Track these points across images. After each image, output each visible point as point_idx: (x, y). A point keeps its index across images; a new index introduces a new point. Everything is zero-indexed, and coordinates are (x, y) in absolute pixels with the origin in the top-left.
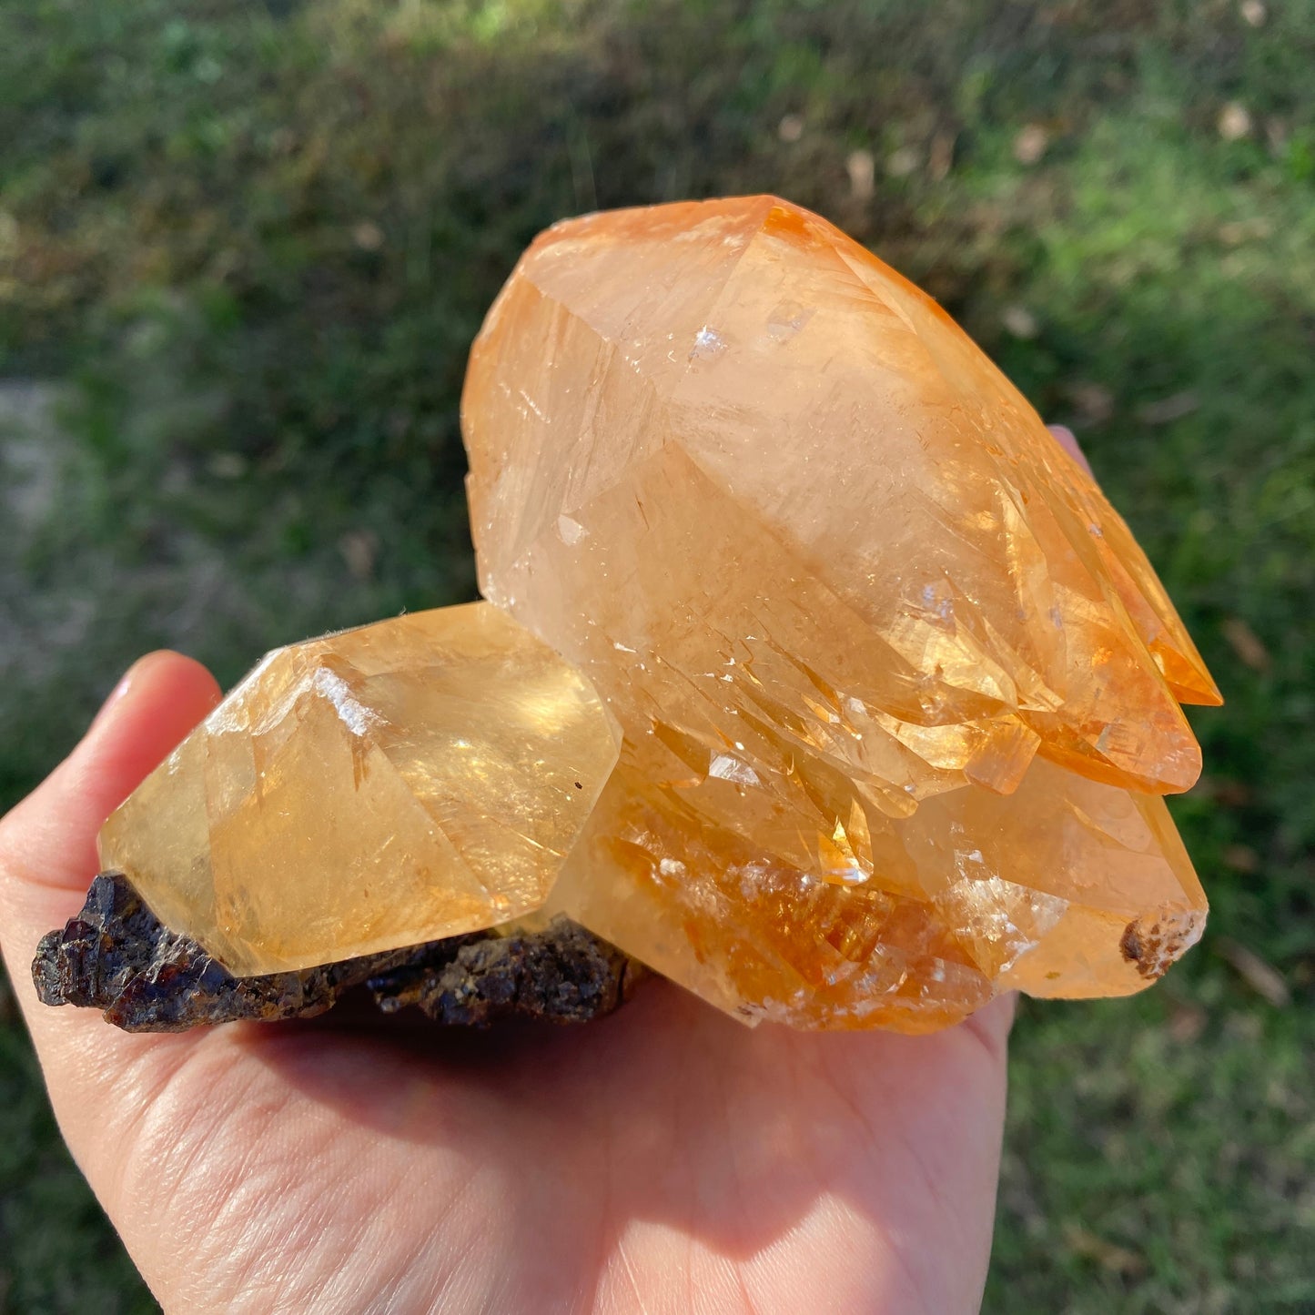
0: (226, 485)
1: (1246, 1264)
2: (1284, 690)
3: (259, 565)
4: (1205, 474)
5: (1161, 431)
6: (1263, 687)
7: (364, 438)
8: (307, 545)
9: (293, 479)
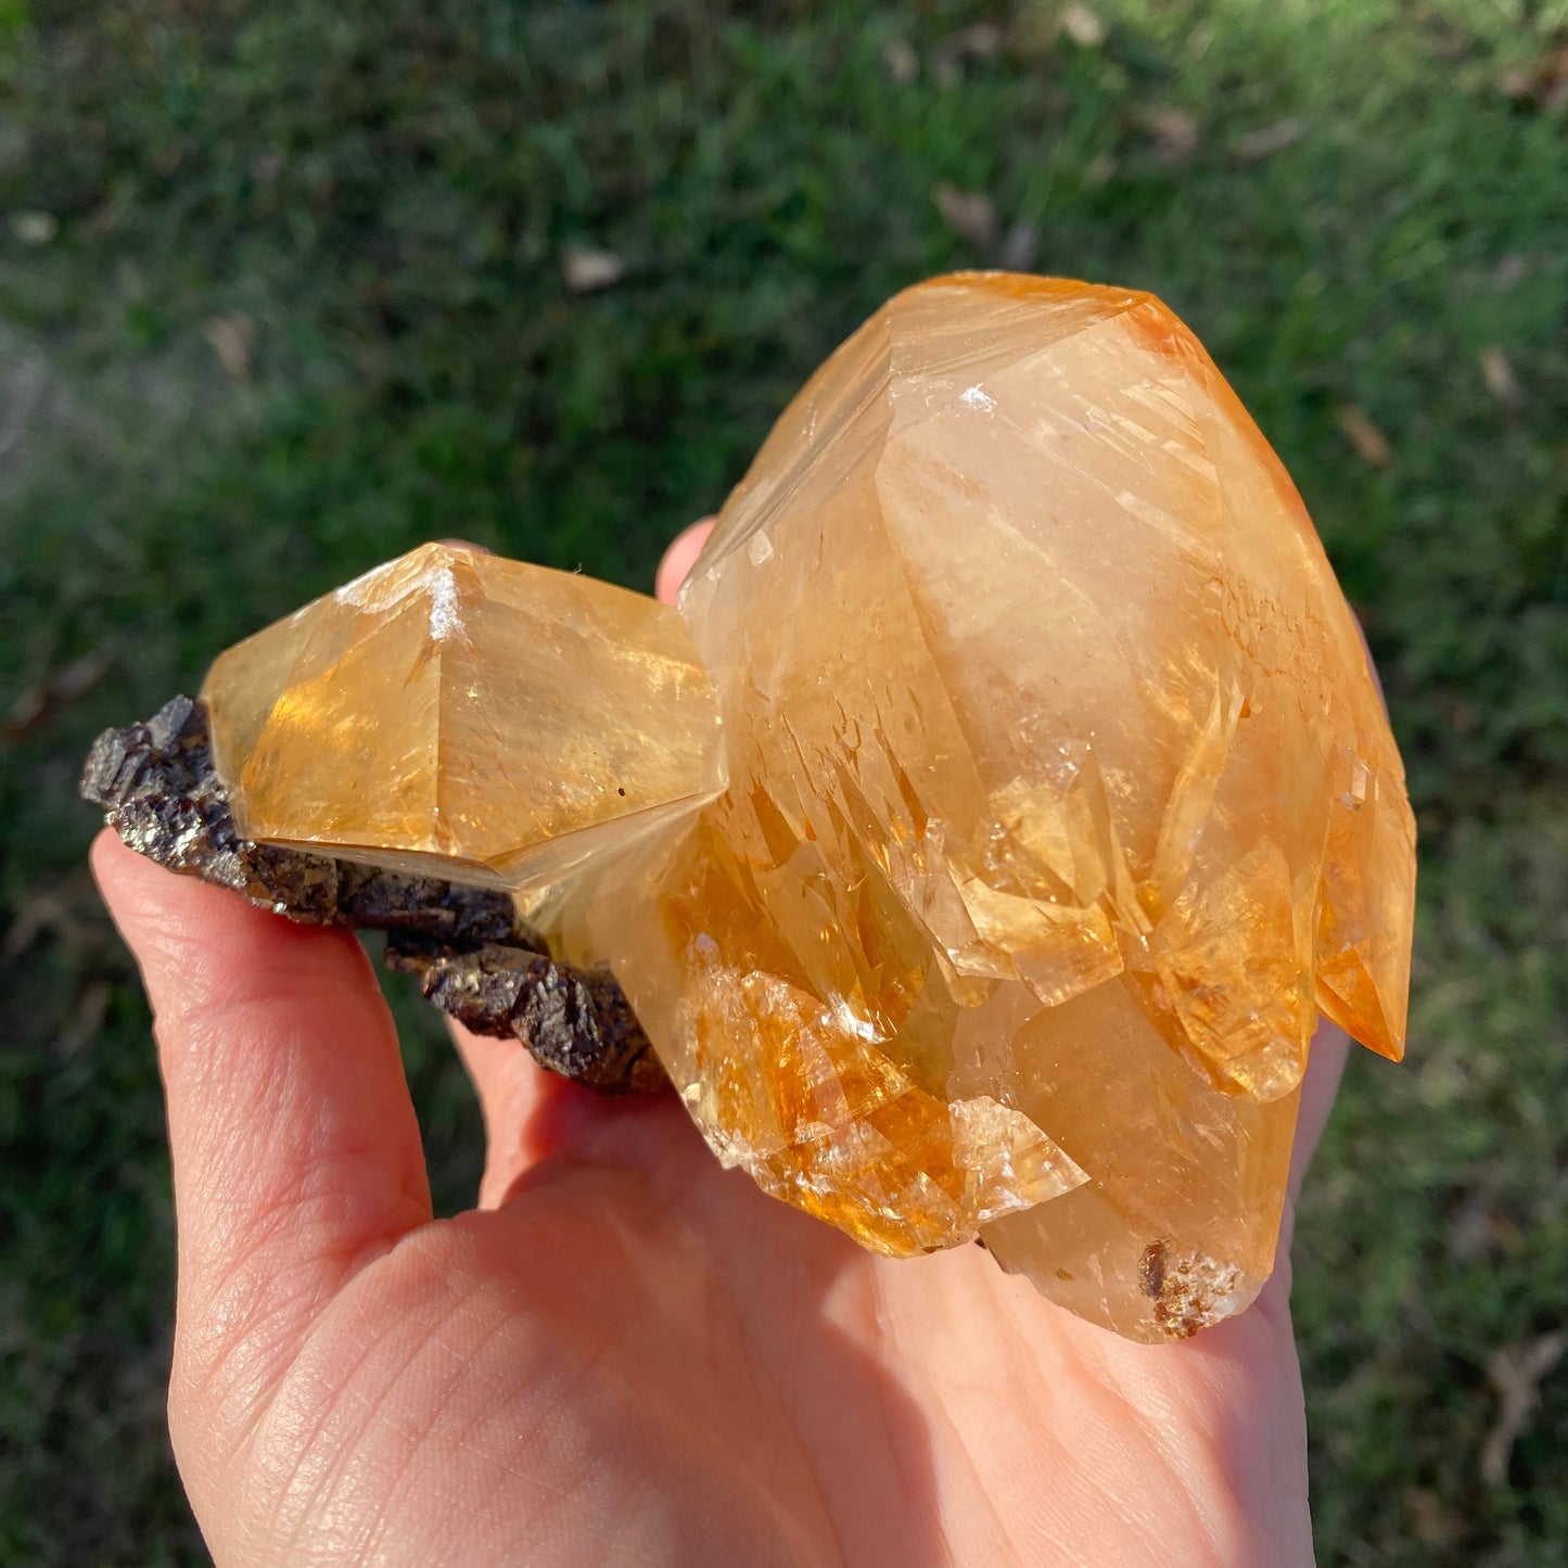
0: (37, 254)
1: (1367, 1147)
2: (1408, 490)
3: (97, 362)
4: (1313, 222)
5: (1257, 166)
6: (1385, 486)
7: (223, 185)
8: (158, 335)
9: (131, 243)
